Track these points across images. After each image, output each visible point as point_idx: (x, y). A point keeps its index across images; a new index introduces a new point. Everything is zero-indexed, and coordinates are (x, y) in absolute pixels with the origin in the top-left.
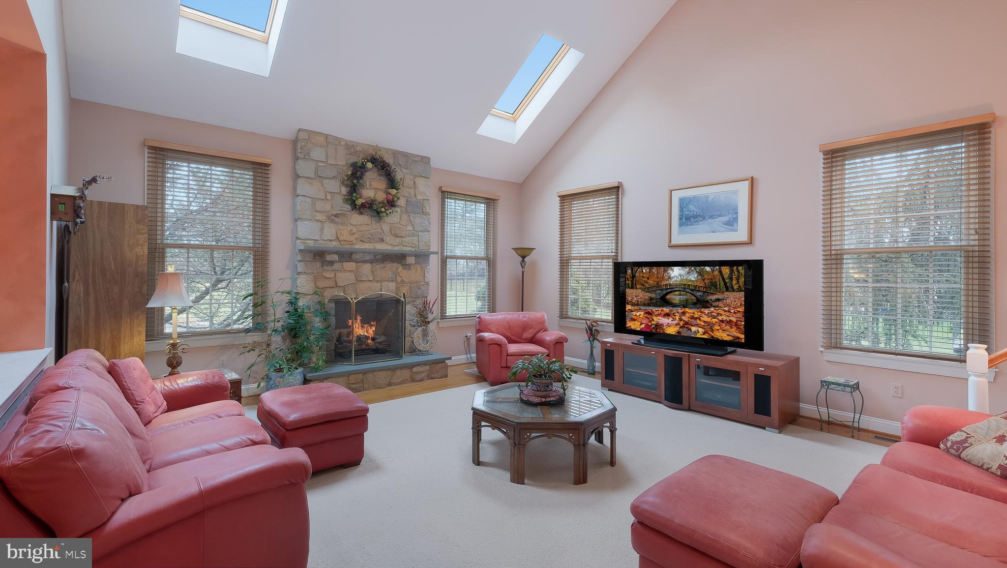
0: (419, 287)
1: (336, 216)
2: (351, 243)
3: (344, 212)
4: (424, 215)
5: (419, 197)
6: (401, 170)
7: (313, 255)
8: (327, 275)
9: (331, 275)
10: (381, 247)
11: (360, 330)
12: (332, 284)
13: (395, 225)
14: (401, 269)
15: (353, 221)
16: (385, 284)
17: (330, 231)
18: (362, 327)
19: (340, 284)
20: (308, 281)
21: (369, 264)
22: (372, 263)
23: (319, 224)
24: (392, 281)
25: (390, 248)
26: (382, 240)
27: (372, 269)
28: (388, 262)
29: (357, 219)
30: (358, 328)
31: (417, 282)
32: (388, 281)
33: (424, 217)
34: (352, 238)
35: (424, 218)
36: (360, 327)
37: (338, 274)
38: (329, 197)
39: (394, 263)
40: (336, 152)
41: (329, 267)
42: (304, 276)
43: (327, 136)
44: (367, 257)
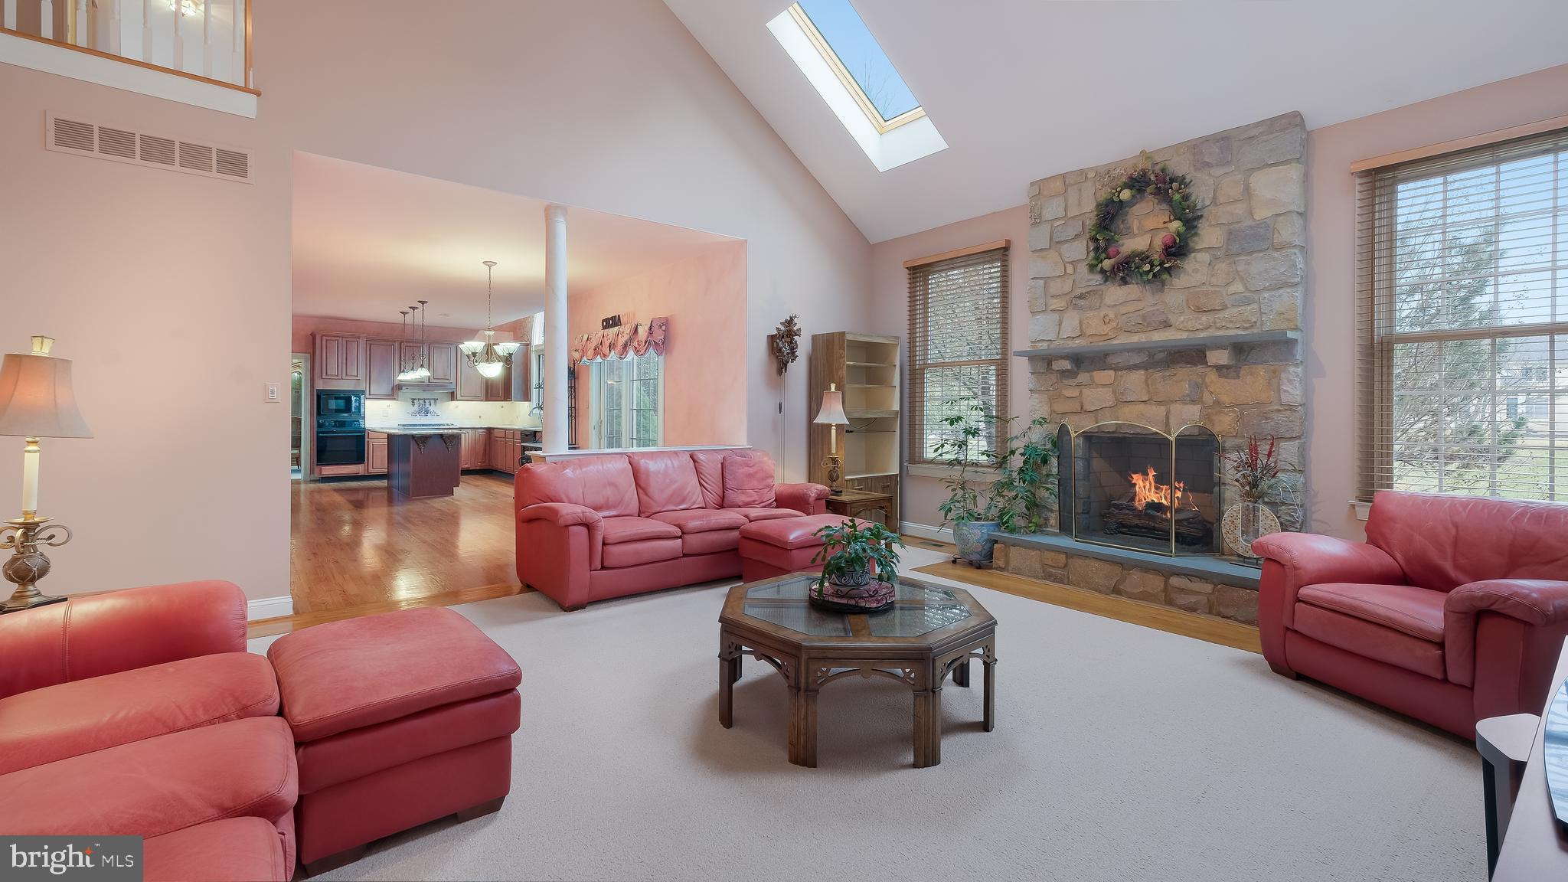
0: (1269, 415)
1: (1081, 297)
2: (1106, 338)
3: (1095, 288)
4: (1276, 250)
5: (1261, 214)
6: (1209, 174)
7: (1046, 364)
8: (1068, 393)
9: (1075, 393)
10: (1160, 336)
11: (1152, 493)
12: (1077, 407)
13: (1198, 289)
14: (1213, 377)
15: (1108, 300)
16: (1176, 408)
17: (1071, 323)
18: (1157, 488)
19: (1089, 407)
20: (1041, 402)
21: (1143, 372)
22: (1147, 370)
23: (1056, 316)
24: (1193, 402)
25: (1184, 336)
26: (1166, 325)
27: (1146, 381)
28: (1181, 365)
29: (1116, 293)
30: (1150, 490)
31: (1259, 404)
32: (1183, 402)
33: (1276, 254)
34: (1106, 329)
35: (1274, 259)
36: (1153, 489)
37: (1086, 392)
38: (1070, 270)
39: (1196, 365)
40: (1080, 194)
41: (1070, 380)
42: (1037, 395)
43: (1064, 176)
44: (1137, 359)
